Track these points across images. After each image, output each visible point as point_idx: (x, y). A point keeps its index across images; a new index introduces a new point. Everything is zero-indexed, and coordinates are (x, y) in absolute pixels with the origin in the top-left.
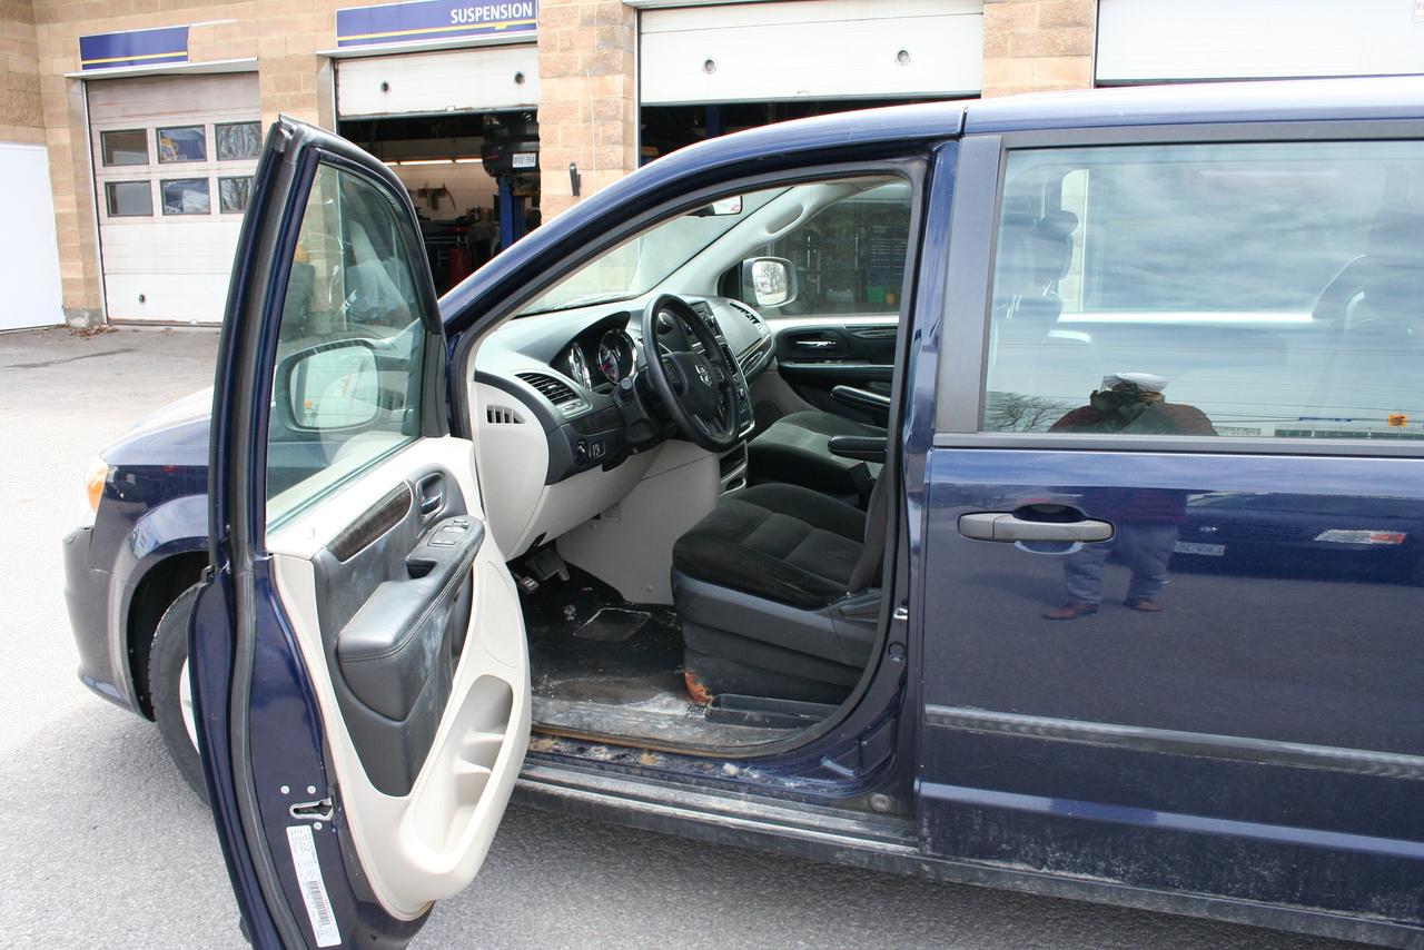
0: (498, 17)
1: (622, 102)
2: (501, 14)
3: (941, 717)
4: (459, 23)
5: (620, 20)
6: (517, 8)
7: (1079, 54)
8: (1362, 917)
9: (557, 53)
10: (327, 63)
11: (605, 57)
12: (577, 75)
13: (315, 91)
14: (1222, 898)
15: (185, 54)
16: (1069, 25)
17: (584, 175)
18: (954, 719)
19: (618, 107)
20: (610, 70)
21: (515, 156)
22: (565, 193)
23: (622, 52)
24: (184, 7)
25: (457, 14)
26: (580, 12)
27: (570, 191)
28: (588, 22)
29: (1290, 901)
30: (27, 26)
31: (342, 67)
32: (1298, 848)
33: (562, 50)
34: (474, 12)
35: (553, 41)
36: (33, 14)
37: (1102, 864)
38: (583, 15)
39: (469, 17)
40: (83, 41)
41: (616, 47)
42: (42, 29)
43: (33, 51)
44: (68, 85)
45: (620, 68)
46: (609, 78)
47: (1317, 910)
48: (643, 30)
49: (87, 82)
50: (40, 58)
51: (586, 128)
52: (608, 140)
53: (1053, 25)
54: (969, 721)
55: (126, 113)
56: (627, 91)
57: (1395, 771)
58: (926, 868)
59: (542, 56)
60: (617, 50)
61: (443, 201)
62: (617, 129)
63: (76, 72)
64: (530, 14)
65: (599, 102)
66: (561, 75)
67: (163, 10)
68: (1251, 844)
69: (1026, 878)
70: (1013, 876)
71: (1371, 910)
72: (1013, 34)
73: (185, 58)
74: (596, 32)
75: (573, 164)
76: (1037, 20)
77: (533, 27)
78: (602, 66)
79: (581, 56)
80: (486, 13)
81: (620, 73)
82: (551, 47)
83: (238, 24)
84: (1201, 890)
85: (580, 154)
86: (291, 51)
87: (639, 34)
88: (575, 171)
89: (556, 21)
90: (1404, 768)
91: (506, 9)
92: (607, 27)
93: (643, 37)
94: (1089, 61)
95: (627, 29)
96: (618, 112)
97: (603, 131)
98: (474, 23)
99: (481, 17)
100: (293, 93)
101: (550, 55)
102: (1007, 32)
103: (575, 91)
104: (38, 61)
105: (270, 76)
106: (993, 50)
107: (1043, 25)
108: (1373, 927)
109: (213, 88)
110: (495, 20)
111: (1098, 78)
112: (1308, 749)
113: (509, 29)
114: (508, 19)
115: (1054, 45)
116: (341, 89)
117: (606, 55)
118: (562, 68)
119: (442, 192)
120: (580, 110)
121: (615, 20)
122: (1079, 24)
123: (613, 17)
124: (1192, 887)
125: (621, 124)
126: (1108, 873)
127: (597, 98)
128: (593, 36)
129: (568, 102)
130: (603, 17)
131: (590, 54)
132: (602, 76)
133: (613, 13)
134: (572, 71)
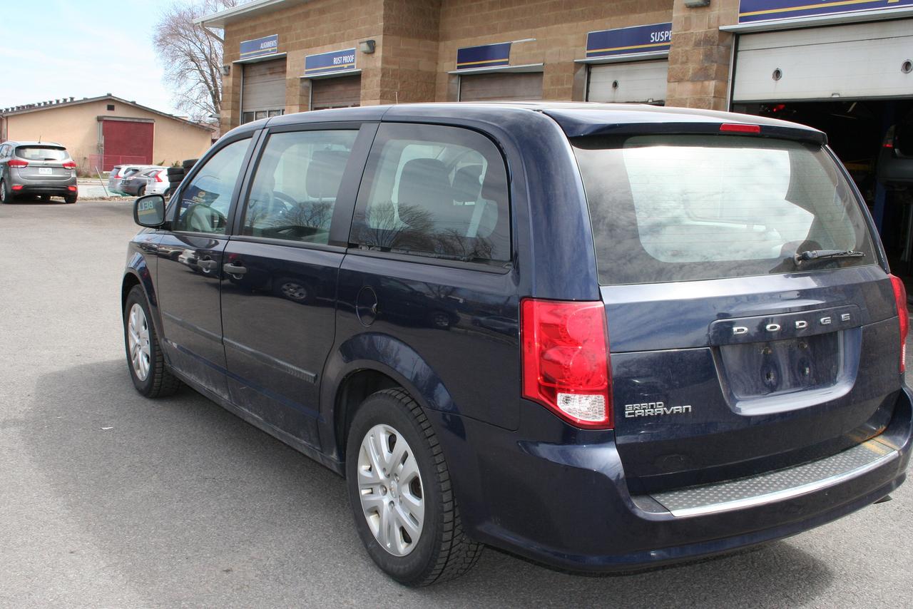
1: (712, 100)
4: (655, 42)
5: (716, 43)
9: (679, 65)
10: (583, 68)
11: (706, 69)
12: (688, 81)
13: (571, 86)
15: (507, 60)
19: (710, 103)
20: (708, 77)
23: (715, 65)
24: (511, 31)
25: (654, 35)
26: (694, 37)
28: (698, 44)
30: (434, 43)
31: (594, 71)
33: (682, 63)
34: (664, 34)
35: (677, 58)
36: (439, 36)
38: (695, 39)
39: (661, 38)
40: (460, 51)
41: (712, 62)
42: (442, 44)
43: (434, 58)
44: (449, 78)
45: (719, 76)
46: (706, 83)
48: (740, 49)
49: (462, 76)
50: (439, 62)
55: (478, 97)
56: (718, 92)
59: (671, 67)
60: (713, 64)
63: (455, 70)
65: (699, 99)
66: (680, 81)
67: (500, 33)
73: (507, 63)
74: (702, 50)
77: (667, 48)
78: (702, 75)
79: (691, 68)
81: (713, 80)
82: (675, 62)
83: (536, 41)
86: (562, 60)
87: (736, 51)
89: (680, 43)
92: (709, 47)
93: (739, 54)
95: (727, 49)
96: (712, 106)
98: (664, 42)
99: (668, 38)
100: (559, 87)
101: (674, 66)
103: (686, 91)
104: (437, 63)
105: (550, 75)
109: (523, 81)
116: (591, 85)
117: (706, 67)
118: (681, 76)
120: (688, 105)
121: (714, 42)
123: (712, 40)
127: (698, 96)
128: (699, 54)
129: (682, 99)
130: (707, 40)
131: (697, 66)
132: (702, 81)
133: (713, 37)
134: (686, 78)
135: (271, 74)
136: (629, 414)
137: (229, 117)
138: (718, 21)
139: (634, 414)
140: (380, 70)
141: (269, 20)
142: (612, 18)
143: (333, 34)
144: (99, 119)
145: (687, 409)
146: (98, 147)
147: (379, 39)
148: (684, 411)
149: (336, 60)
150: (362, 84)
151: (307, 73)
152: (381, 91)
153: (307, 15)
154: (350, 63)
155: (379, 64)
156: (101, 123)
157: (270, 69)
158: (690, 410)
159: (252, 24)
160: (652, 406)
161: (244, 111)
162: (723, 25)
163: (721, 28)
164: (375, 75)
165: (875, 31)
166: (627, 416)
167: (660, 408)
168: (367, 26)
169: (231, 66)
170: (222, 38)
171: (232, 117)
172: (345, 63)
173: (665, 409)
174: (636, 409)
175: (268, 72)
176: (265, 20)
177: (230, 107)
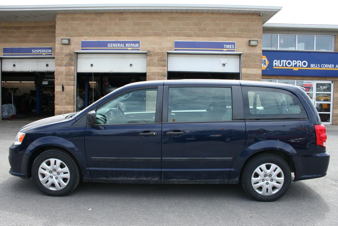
0: (43, 52)
1: (73, 72)
2: (44, 51)
3: (164, 159)
4: (34, 53)
5: (73, 56)
6: (48, 51)
7: (165, 66)
8: (216, 180)
11: (70, 63)
14: (200, 180)
16: (163, 61)
17: (65, 87)
18: (166, 159)
19: (73, 73)
20: (71, 65)
21: (43, 82)
22: (61, 90)
25: (33, 51)
26: (65, 53)
27: (62, 90)
28: (66, 55)
29: (208, 179)
31: (3, 60)
32: (208, 172)
33: (61, 61)
34: (37, 51)
35: (58, 59)
37: (185, 178)
39: (36, 52)
41: (72, 61)
45: (73, 65)
46: (71, 67)
47: (211, 180)
48: (78, 57)
51: (65, 77)
52: (71, 80)
53: (160, 61)
54: (168, 159)
56: (75, 70)
57: (218, 160)
58: (163, 182)
59: (56, 61)
61: (17, 91)
62: (72, 77)
64: (51, 52)
65: (68, 72)
66: (60, 66)
68: (203, 172)
69: (176, 181)
70: (174, 181)
71: (217, 179)
72: (152, 62)
75: (63, 84)
76: (157, 60)
77: (53, 55)
78: (69, 64)
79: (65, 62)
80: (40, 51)
82: (58, 60)
84: (198, 179)
85: (64, 82)
87: (77, 58)
88: (63, 86)
89: (59, 54)
90: (219, 159)
91: (45, 51)
92: (71, 57)
93: (78, 59)
94: (166, 67)
95: (75, 57)
96: (73, 74)
97: (69, 78)
98: (38, 53)
99: (39, 52)
102: (151, 62)
103: (63, 69)
106: (148, 65)
107: (158, 61)
108: (218, 181)
110: (43, 53)
111: (168, 70)
112: (208, 158)
113: (46, 55)
114: (45, 53)
115: (160, 64)
116: (2, 65)
118: (60, 64)
119: (17, 89)
120: (64, 73)
122: (165, 61)
124: (197, 179)
125: (73, 76)
126: (186, 179)
127: (68, 71)
128: (67, 58)
129: (62, 71)
130: (70, 54)
131: (67, 62)
132: (69, 66)
133: (72, 54)
134: (63, 65)
138: (74, 49)
142: (14, 44)
162: (76, 50)
163: (75, 51)
165: (121, 56)
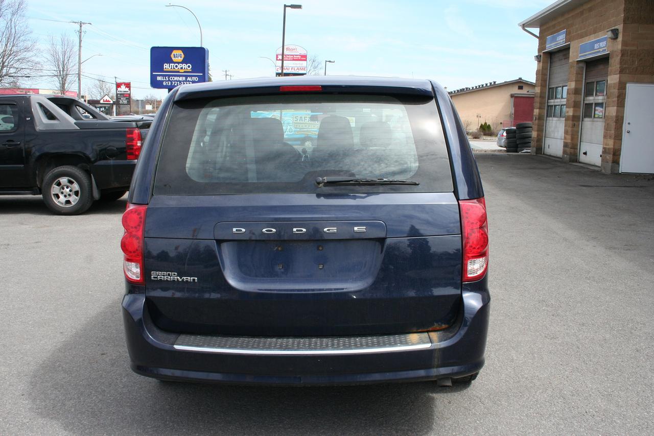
135: (565, 59)
136: (154, 277)
137: (539, 91)
139: (157, 278)
140: (620, 51)
141: (563, 19)
143: (595, 26)
144: (512, 96)
145: (194, 280)
146: (510, 115)
147: (620, 27)
148: (192, 281)
149: (596, 46)
150: (610, 63)
151: (580, 57)
152: (620, 67)
153: (582, 13)
154: (604, 47)
155: (620, 47)
156: (513, 98)
157: (564, 55)
158: (196, 281)
159: (554, 23)
160: (169, 275)
161: (550, 87)
164: (617, 56)
166: (153, 279)
167: (174, 277)
168: (614, 18)
169: (542, 54)
170: (538, 35)
171: (541, 92)
172: (601, 48)
173: (178, 277)
174: (159, 275)
175: (563, 58)
176: (560, 19)
177: (540, 85)
